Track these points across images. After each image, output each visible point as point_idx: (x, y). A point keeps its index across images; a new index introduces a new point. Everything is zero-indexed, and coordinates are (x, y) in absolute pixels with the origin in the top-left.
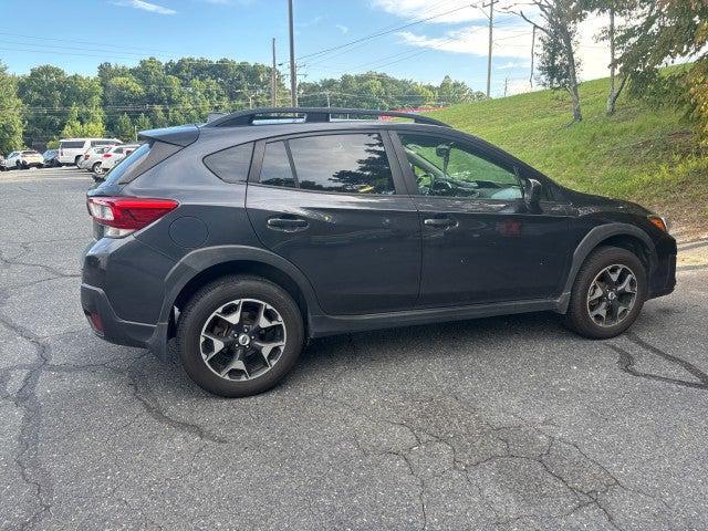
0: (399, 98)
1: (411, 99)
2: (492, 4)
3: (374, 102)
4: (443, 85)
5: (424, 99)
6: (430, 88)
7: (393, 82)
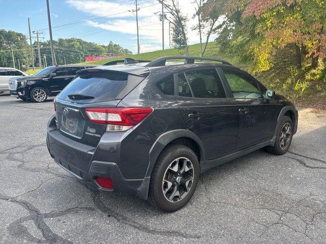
0: (89, 51)
1: (95, 51)
2: (137, 11)
3: (77, 52)
4: (110, 45)
5: (101, 51)
6: (104, 47)
7: (85, 43)
